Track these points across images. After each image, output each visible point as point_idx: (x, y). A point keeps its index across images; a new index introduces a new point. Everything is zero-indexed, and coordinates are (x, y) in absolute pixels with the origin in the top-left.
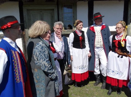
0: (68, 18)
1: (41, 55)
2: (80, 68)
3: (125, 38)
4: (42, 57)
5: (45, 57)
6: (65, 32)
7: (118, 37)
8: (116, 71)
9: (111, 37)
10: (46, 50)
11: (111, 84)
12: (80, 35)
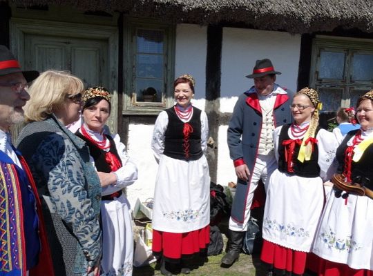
0: (149, 69)
1: (57, 173)
2: (180, 216)
3: (313, 136)
4: (60, 179)
5: (72, 180)
6: (140, 110)
7: (296, 130)
8: (289, 227)
9: (278, 132)
10: (76, 158)
11: (273, 264)
12: (187, 119)
